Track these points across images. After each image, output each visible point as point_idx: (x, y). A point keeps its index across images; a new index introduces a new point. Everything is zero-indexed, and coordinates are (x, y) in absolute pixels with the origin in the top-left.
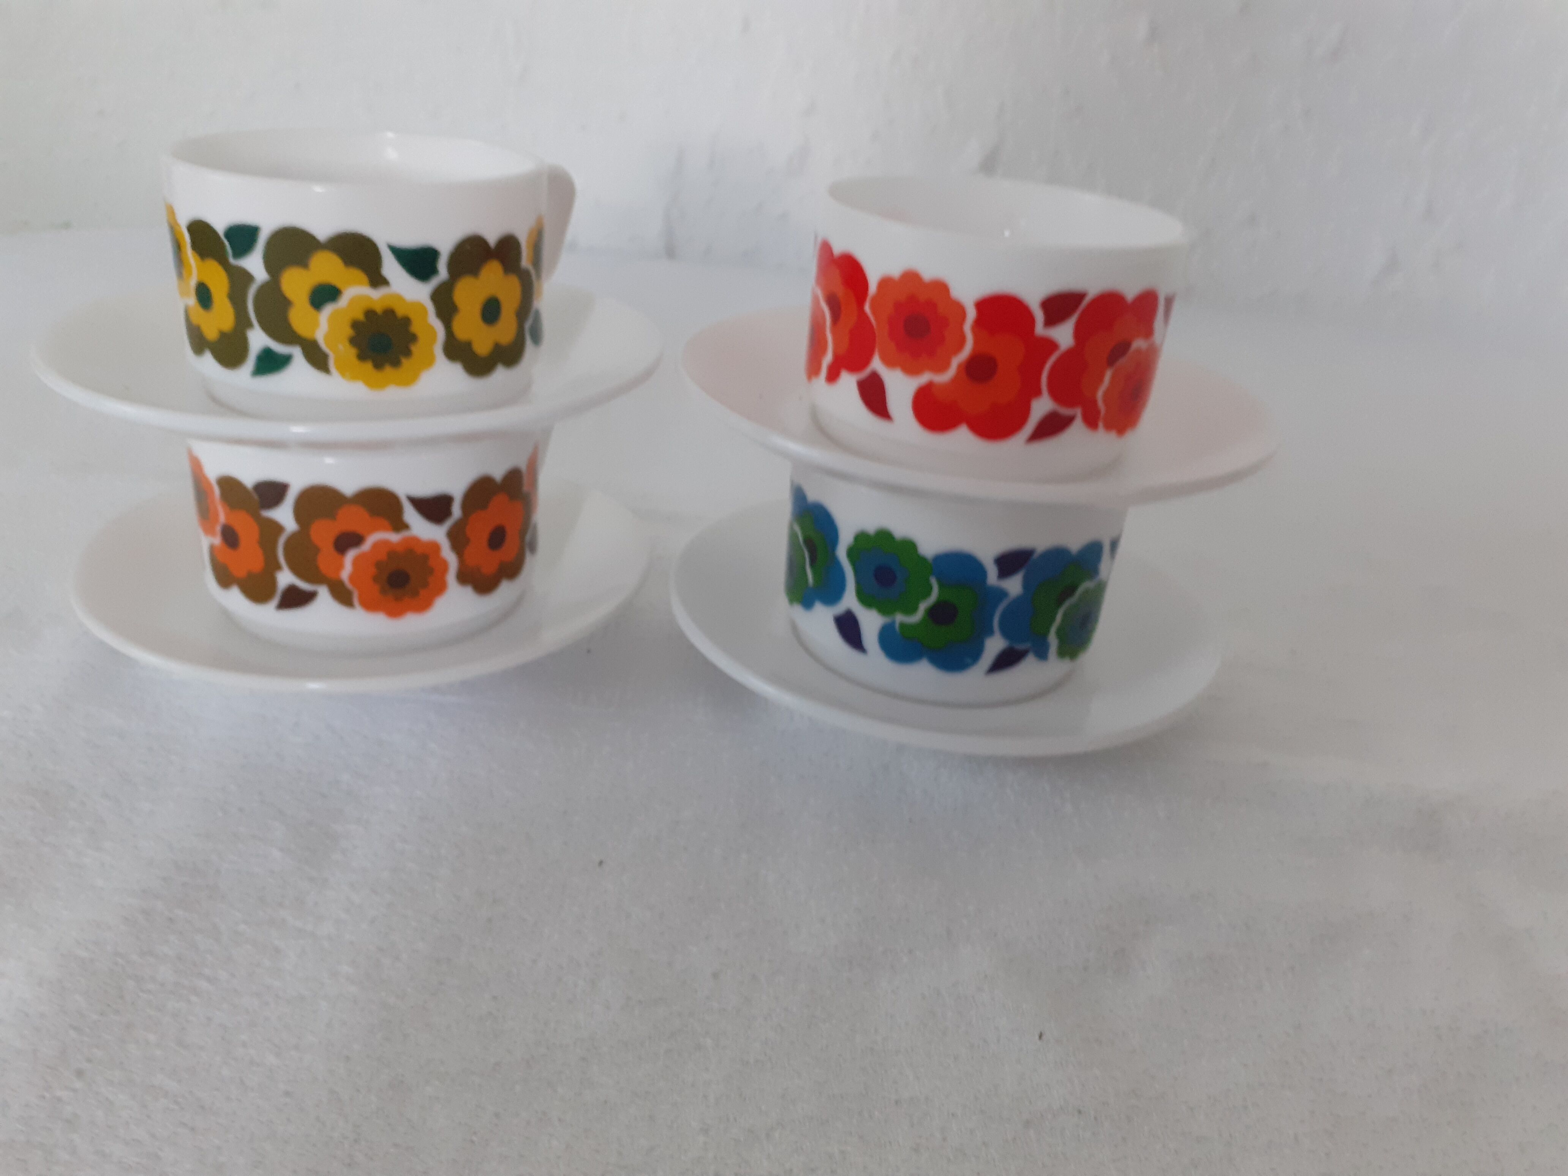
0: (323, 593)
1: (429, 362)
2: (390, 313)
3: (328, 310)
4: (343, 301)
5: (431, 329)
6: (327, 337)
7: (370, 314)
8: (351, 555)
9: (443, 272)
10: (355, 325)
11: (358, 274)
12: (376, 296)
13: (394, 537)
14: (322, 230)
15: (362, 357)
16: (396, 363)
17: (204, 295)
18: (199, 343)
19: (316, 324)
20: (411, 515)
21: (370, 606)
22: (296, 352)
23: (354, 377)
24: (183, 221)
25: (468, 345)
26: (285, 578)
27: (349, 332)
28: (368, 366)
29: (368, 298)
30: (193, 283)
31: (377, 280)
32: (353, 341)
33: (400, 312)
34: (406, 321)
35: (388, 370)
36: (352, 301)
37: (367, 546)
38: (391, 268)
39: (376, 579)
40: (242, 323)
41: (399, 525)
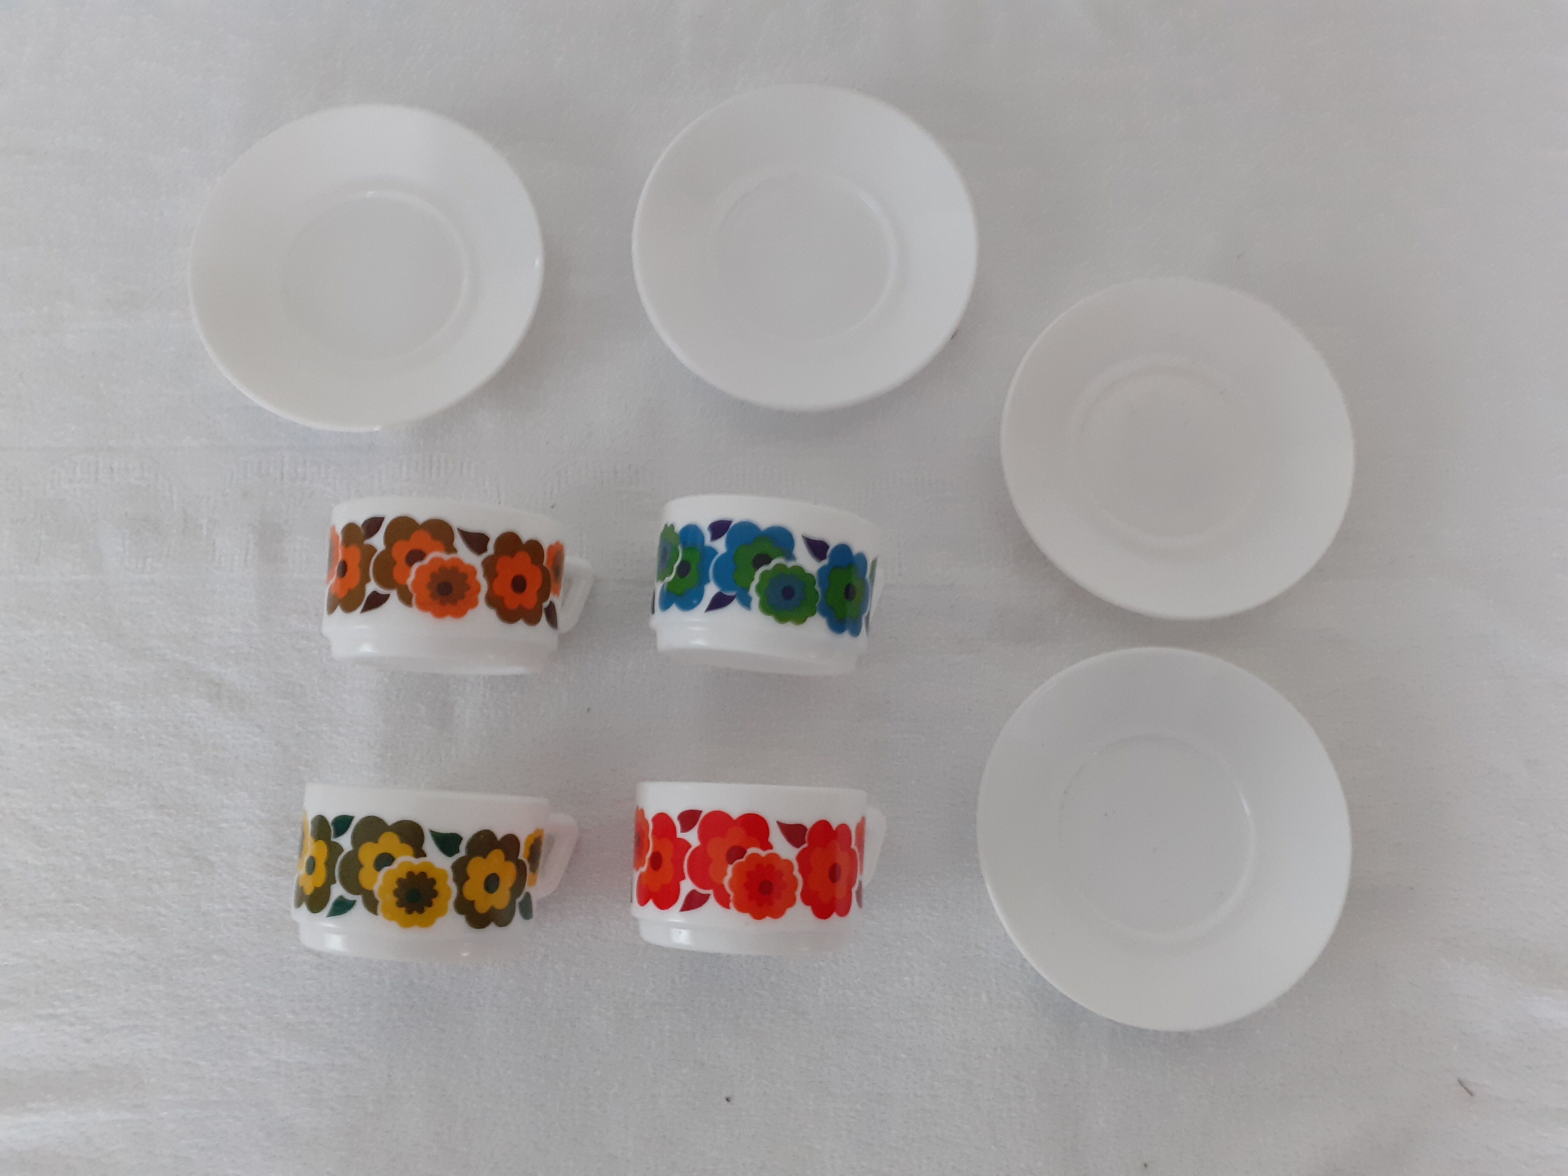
0: (394, 596)
1: (443, 912)
2: (423, 875)
3: (385, 871)
4: (395, 865)
5: (449, 889)
6: (380, 890)
7: (411, 875)
8: (416, 566)
9: (463, 852)
10: (400, 882)
11: (408, 848)
12: (417, 863)
13: (446, 557)
14: (390, 819)
15: (400, 904)
16: (421, 911)
17: (311, 866)
18: (301, 899)
19: (374, 880)
20: (459, 542)
22: (359, 899)
23: (393, 919)
25: (472, 904)
27: (395, 886)
28: (403, 912)
29: (411, 863)
30: (307, 857)
31: (419, 853)
32: (396, 893)
33: (430, 875)
34: (433, 881)
35: (416, 915)
36: (400, 865)
37: (427, 561)
38: (430, 846)
39: (429, 586)
40: (330, 881)
41: (451, 549)
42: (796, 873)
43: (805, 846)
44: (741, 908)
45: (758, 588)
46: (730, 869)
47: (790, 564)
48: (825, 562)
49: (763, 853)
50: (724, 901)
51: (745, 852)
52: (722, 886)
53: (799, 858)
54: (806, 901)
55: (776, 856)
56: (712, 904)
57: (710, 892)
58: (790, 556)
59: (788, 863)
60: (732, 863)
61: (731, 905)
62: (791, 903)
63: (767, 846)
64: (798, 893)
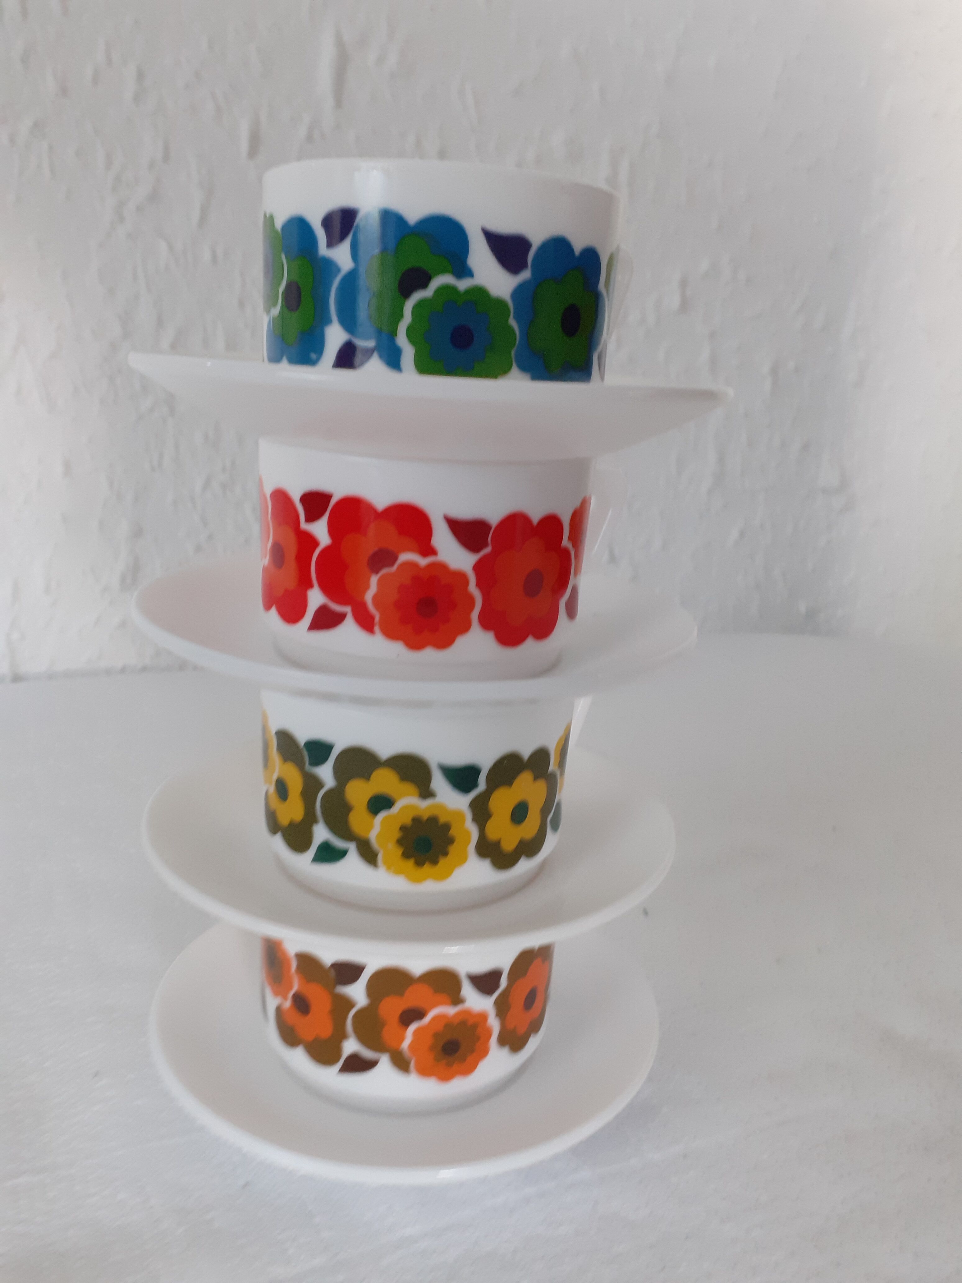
0: (385, 1062)
1: (463, 859)
2: (433, 820)
3: (382, 815)
4: (395, 809)
5: (467, 832)
6: (379, 836)
7: (416, 820)
9: (482, 784)
10: (403, 828)
11: (411, 788)
12: (423, 806)
14: (385, 751)
15: (406, 855)
16: (434, 862)
17: (282, 789)
18: (274, 826)
19: (371, 826)
21: (424, 1072)
22: (352, 848)
23: (398, 872)
24: (273, 728)
25: (497, 844)
26: (351, 1046)
27: (397, 834)
28: (410, 863)
29: (417, 807)
30: (275, 777)
31: (426, 793)
32: (400, 842)
33: (442, 820)
34: (447, 827)
35: (427, 868)
36: (403, 810)
38: (439, 783)
40: (309, 819)
42: (473, 588)
43: (487, 550)
44: (391, 634)
45: (411, 334)
46: (374, 580)
47: (463, 285)
48: (526, 275)
49: (423, 562)
50: (366, 623)
51: (396, 558)
52: (363, 605)
53: (477, 568)
54: (486, 623)
55: (442, 567)
56: (349, 627)
57: (348, 609)
58: (463, 271)
59: (461, 576)
60: (377, 573)
61: (377, 629)
62: (465, 628)
63: (428, 550)
64: (475, 615)
